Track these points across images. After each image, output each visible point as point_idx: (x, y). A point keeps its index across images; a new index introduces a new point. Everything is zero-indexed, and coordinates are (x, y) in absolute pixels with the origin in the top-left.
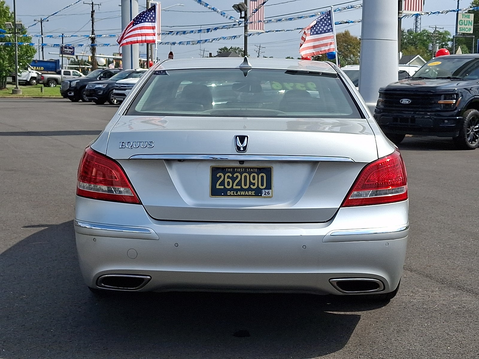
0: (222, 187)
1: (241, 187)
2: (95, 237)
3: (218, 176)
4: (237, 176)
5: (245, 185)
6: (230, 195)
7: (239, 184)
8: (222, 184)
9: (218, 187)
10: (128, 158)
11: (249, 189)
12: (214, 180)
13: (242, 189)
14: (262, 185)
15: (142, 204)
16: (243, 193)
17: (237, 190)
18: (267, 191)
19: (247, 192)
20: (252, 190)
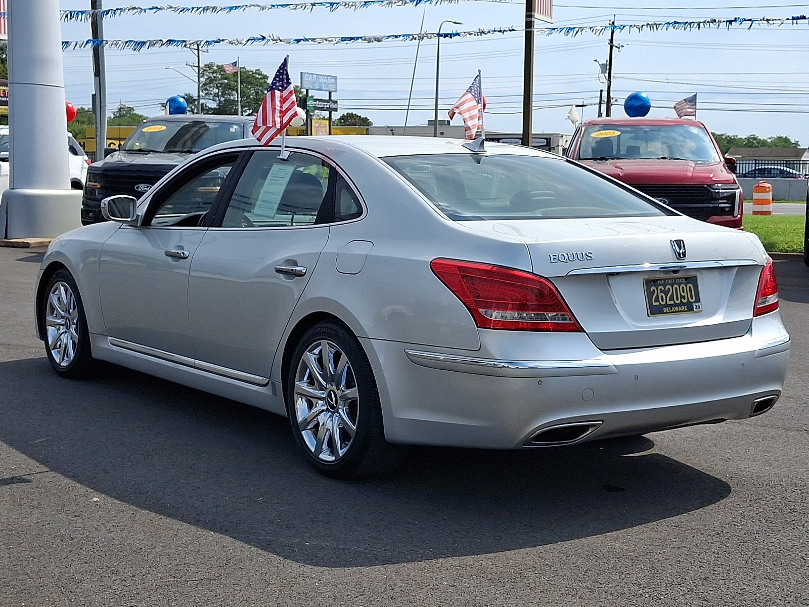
0: (658, 303)
1: (674, 302)
2: (541, 379)
3: (652, 290)
4: (669, 289)
5: (677, 300)
6: (667, 313)
7: (672, 299)
8: (657, 300)
9: (654, 304)
10: (565, 275)
11: (682, 304)
12: (649, 295)
13: (675, 305)
14: (692, 298)
15: (585, 332)
16: (677, 309)
17: (671, 306)
18: (697, 304)
19: (680, 307)
20: (684, 304)
